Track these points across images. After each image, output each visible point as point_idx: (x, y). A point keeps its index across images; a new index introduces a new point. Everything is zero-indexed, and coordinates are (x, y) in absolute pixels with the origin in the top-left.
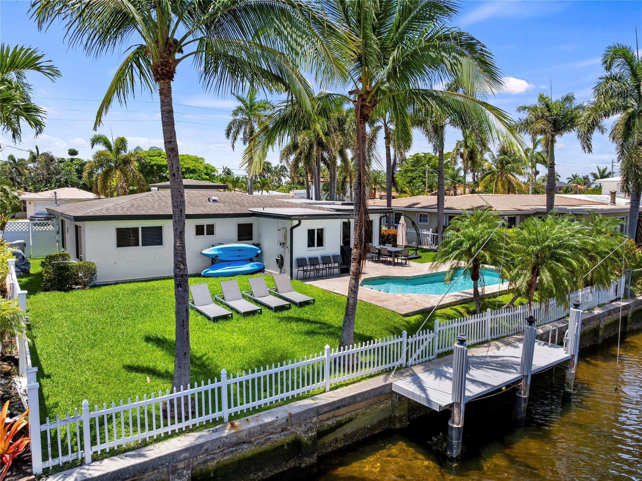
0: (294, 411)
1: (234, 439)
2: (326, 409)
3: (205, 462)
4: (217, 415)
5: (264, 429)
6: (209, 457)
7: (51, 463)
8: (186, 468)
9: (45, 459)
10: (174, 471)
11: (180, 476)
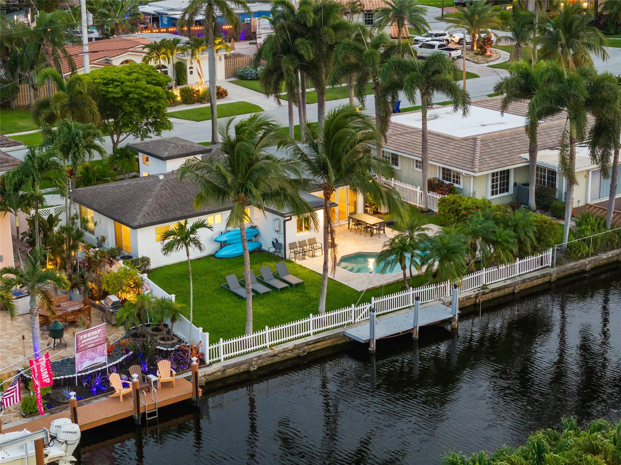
0: (296, 344)
1: (273, 354)
2: (312, 342)
3: (262, 363)
4: (265, 345)
5: (285, 351)
6: (263, 361)
7: (212, 360)
8: (256, 364)
9: (210, 359)
10: (252, 365)
11: (254, 367)
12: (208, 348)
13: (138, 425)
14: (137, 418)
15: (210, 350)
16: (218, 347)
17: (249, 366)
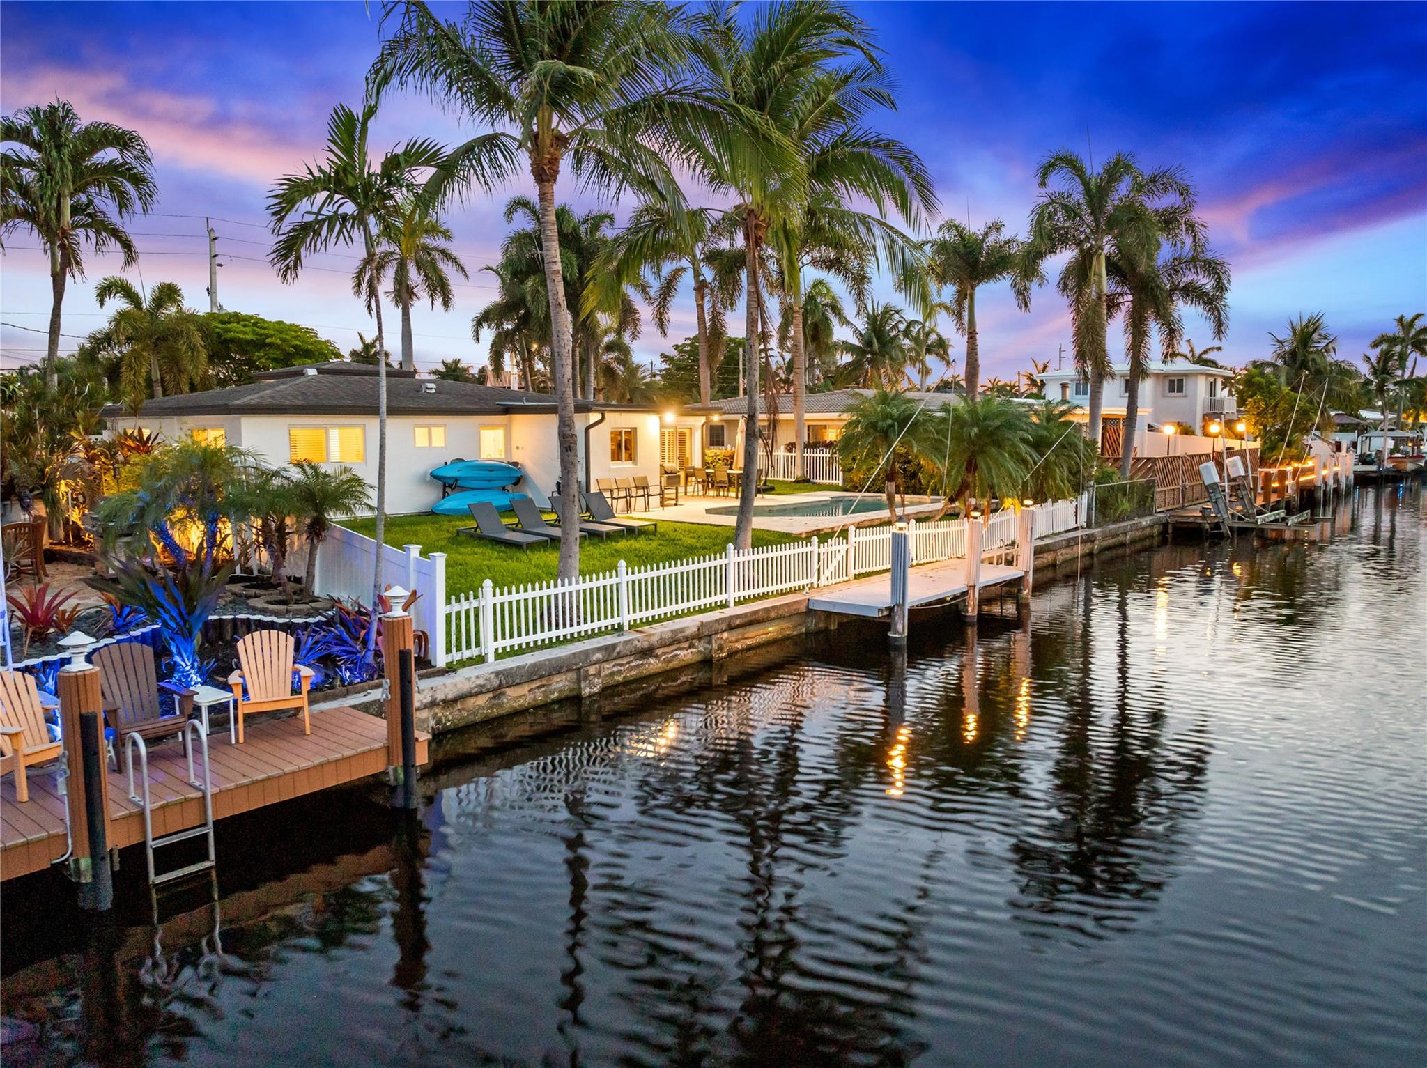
0: (705, 620)
1: (641, 646)
2: (738, 622)
3: (612, 674)
4: (616, 620)
5: (672, 641)
6: (615, 669)
7: (456, 656)
8: (598, 674)
9: (449, 651)
10: (586, 677)
11: (592, 685)
12: (441, 609)
13: (96, 914)
14: (87, 879)
15: (448, 616)
16: (477, 609)
17: (579, 680)
